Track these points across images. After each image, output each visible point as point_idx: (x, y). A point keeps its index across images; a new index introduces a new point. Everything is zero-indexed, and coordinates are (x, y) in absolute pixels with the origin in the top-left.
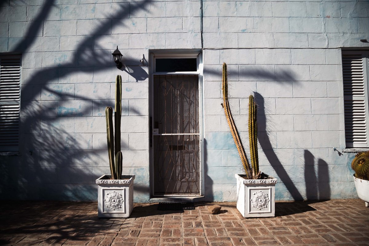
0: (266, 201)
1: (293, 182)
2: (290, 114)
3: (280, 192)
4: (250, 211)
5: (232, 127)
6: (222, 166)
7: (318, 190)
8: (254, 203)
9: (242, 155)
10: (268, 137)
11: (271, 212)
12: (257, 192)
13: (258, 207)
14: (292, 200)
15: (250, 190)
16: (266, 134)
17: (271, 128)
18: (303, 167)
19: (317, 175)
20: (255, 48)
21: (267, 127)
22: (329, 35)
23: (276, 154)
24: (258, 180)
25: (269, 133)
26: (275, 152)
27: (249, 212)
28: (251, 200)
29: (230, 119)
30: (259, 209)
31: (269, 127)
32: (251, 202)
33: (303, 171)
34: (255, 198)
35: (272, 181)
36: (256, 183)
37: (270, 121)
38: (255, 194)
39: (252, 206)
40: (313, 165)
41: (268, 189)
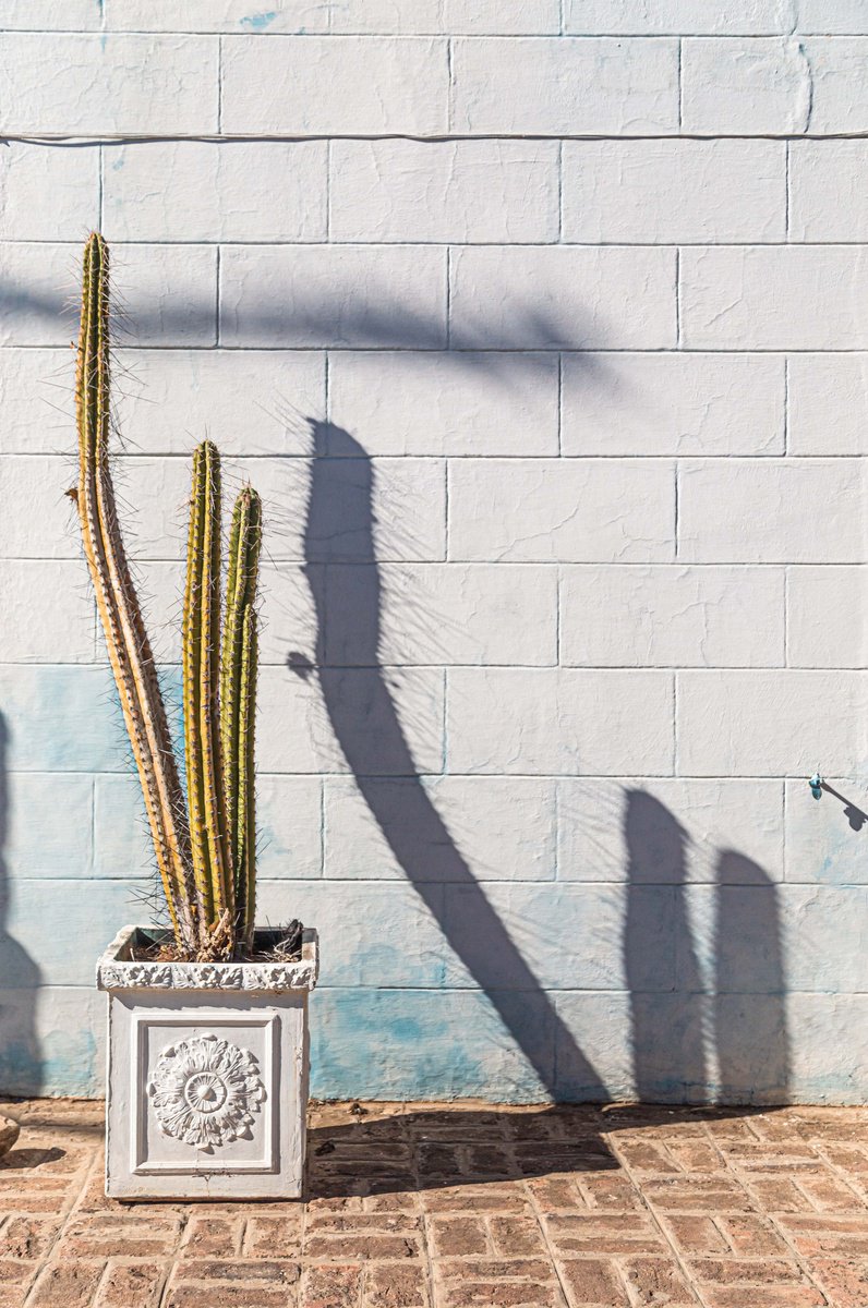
0: (242, 1096)
1: (545, 986)
2: (536, 558)
3: (459, 1049)
4: (143, 1155)
5: (119, 635)
6: (96, 873)
7: (709, 1045)
8: (170, 1106)
9: (155, 809)
10: (389, 700)
11: (276, 1169)
12: (190, 1042)
13: (190, 1135)
14: (538, 1098)
15: (144, 1028)
16: (382, 681)
17: (409, 647)
18: (610, 895)
19: (704, 950)
20: (329, 138)
21: (385, 642)
22: (816, 47)
23: (440, 808)
24: (191, 966)
25: (398, 678)
26: (432, 795)
27: (133, 1167)
28: (148, 1090)
29: (108, 585)
30: (201, 1145)
31: (401, 639)
32: (151, 1101)
33: (612, 919)
34: (171, 1077)
35: (282, 977)
36: (176, 982)
37: (410, 604)
38: (172, 1054)
39: (155, 1126)
40: (676, 885)
41: (261, 1024)
